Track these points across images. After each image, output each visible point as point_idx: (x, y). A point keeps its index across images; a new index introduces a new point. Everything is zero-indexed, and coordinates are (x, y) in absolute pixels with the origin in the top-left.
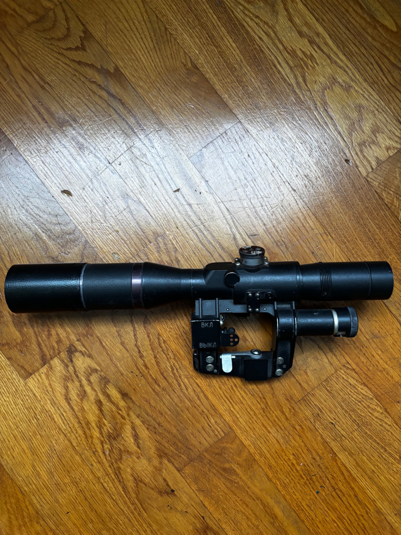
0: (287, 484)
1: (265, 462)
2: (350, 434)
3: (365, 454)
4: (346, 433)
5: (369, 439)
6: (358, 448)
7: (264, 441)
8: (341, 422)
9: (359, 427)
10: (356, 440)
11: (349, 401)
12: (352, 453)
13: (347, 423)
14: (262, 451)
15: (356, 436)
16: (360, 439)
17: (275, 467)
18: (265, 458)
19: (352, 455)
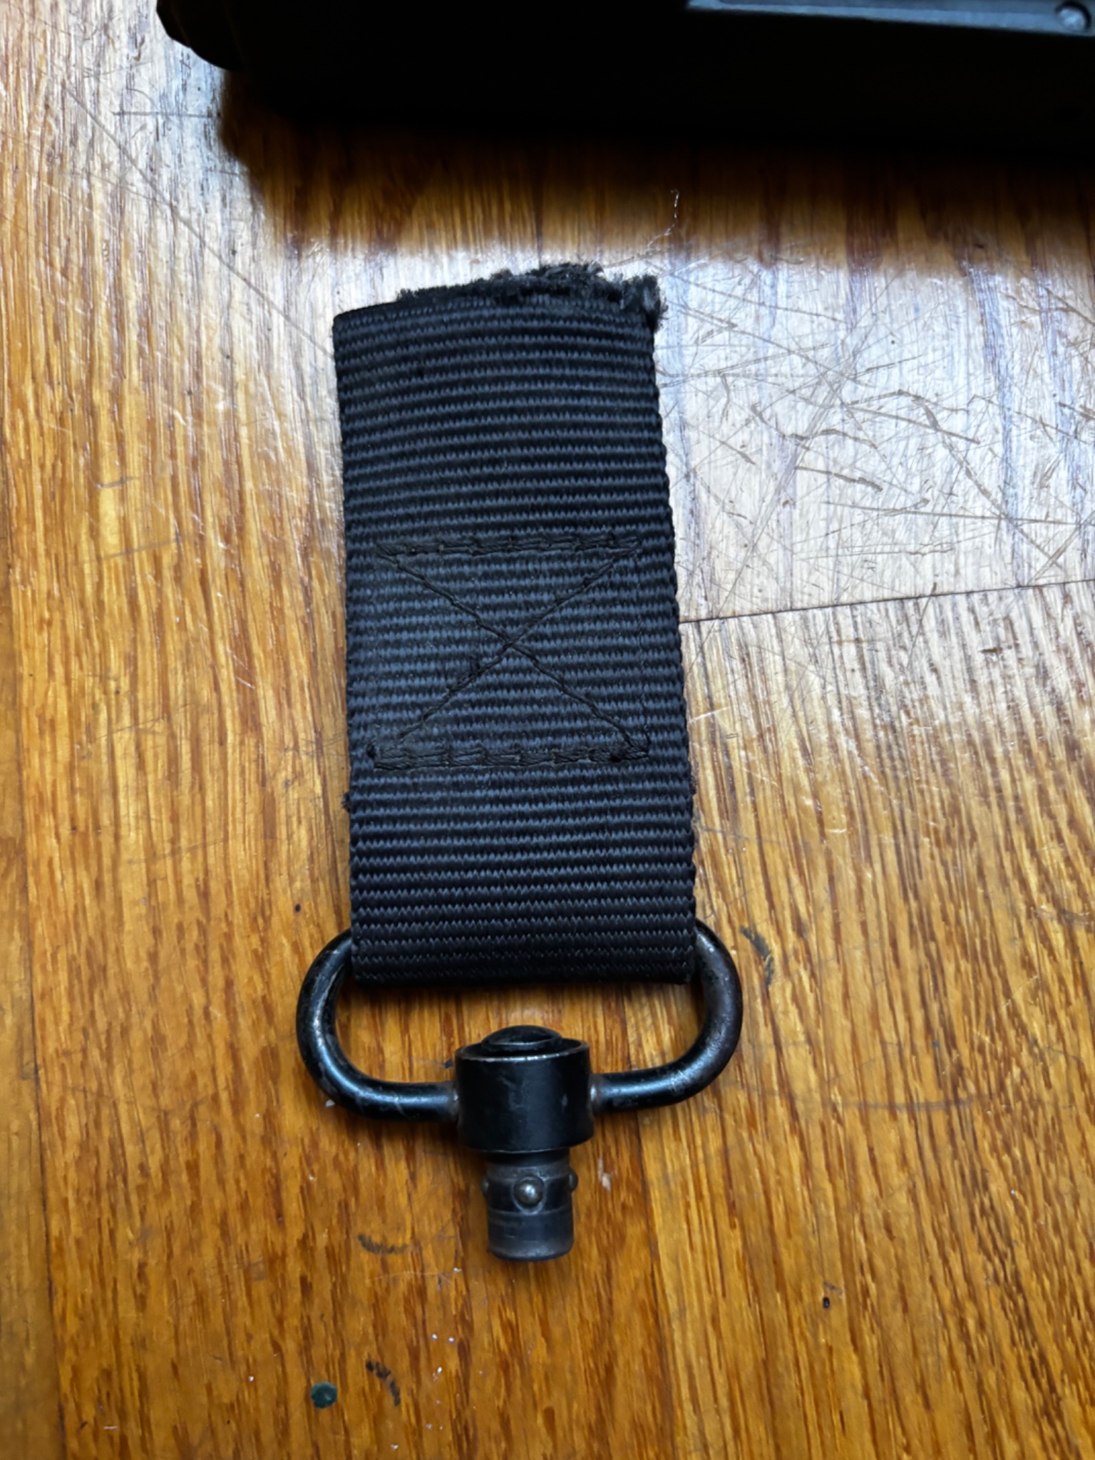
0: (134, 1177)
1: (80, 909)
2: (851, 1117)
3: (870, 1341)
4: (825, 1083)
5: (971, 1243)
6: (846, 1259)
7: (173, 760)
8: (833, 984)
9: (953, 1101)
10: (869, 1189)
11: (990, 863)
12: (777, 1262)
13: (875, 1017)
14: (106, 820)
15: (890, 1159)
16: (902, 1199)
17: (125, 996)
18: (98, 886)
19: (768, 1282)
